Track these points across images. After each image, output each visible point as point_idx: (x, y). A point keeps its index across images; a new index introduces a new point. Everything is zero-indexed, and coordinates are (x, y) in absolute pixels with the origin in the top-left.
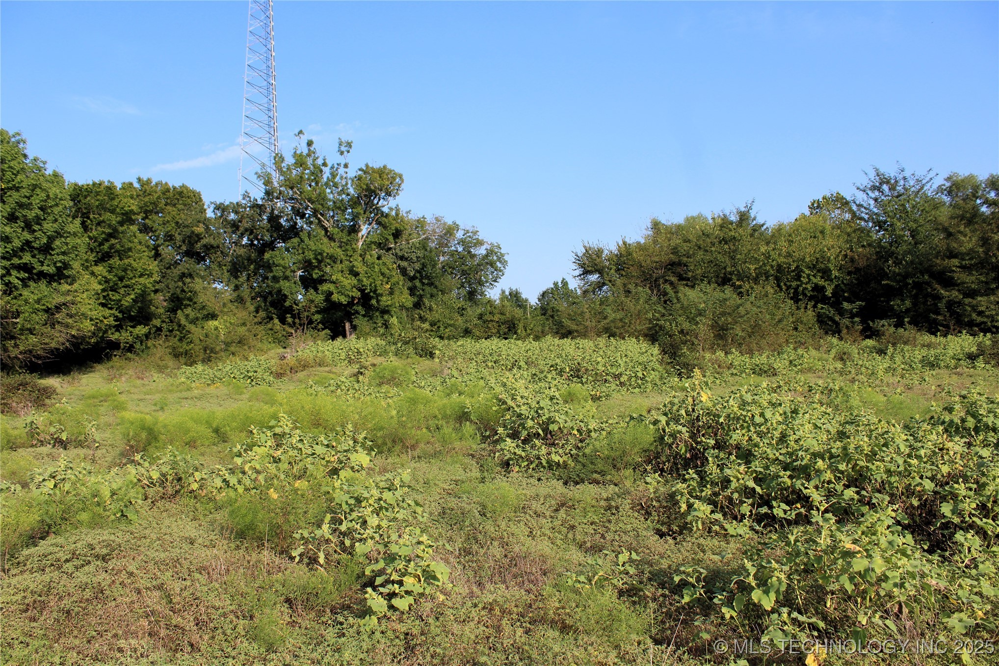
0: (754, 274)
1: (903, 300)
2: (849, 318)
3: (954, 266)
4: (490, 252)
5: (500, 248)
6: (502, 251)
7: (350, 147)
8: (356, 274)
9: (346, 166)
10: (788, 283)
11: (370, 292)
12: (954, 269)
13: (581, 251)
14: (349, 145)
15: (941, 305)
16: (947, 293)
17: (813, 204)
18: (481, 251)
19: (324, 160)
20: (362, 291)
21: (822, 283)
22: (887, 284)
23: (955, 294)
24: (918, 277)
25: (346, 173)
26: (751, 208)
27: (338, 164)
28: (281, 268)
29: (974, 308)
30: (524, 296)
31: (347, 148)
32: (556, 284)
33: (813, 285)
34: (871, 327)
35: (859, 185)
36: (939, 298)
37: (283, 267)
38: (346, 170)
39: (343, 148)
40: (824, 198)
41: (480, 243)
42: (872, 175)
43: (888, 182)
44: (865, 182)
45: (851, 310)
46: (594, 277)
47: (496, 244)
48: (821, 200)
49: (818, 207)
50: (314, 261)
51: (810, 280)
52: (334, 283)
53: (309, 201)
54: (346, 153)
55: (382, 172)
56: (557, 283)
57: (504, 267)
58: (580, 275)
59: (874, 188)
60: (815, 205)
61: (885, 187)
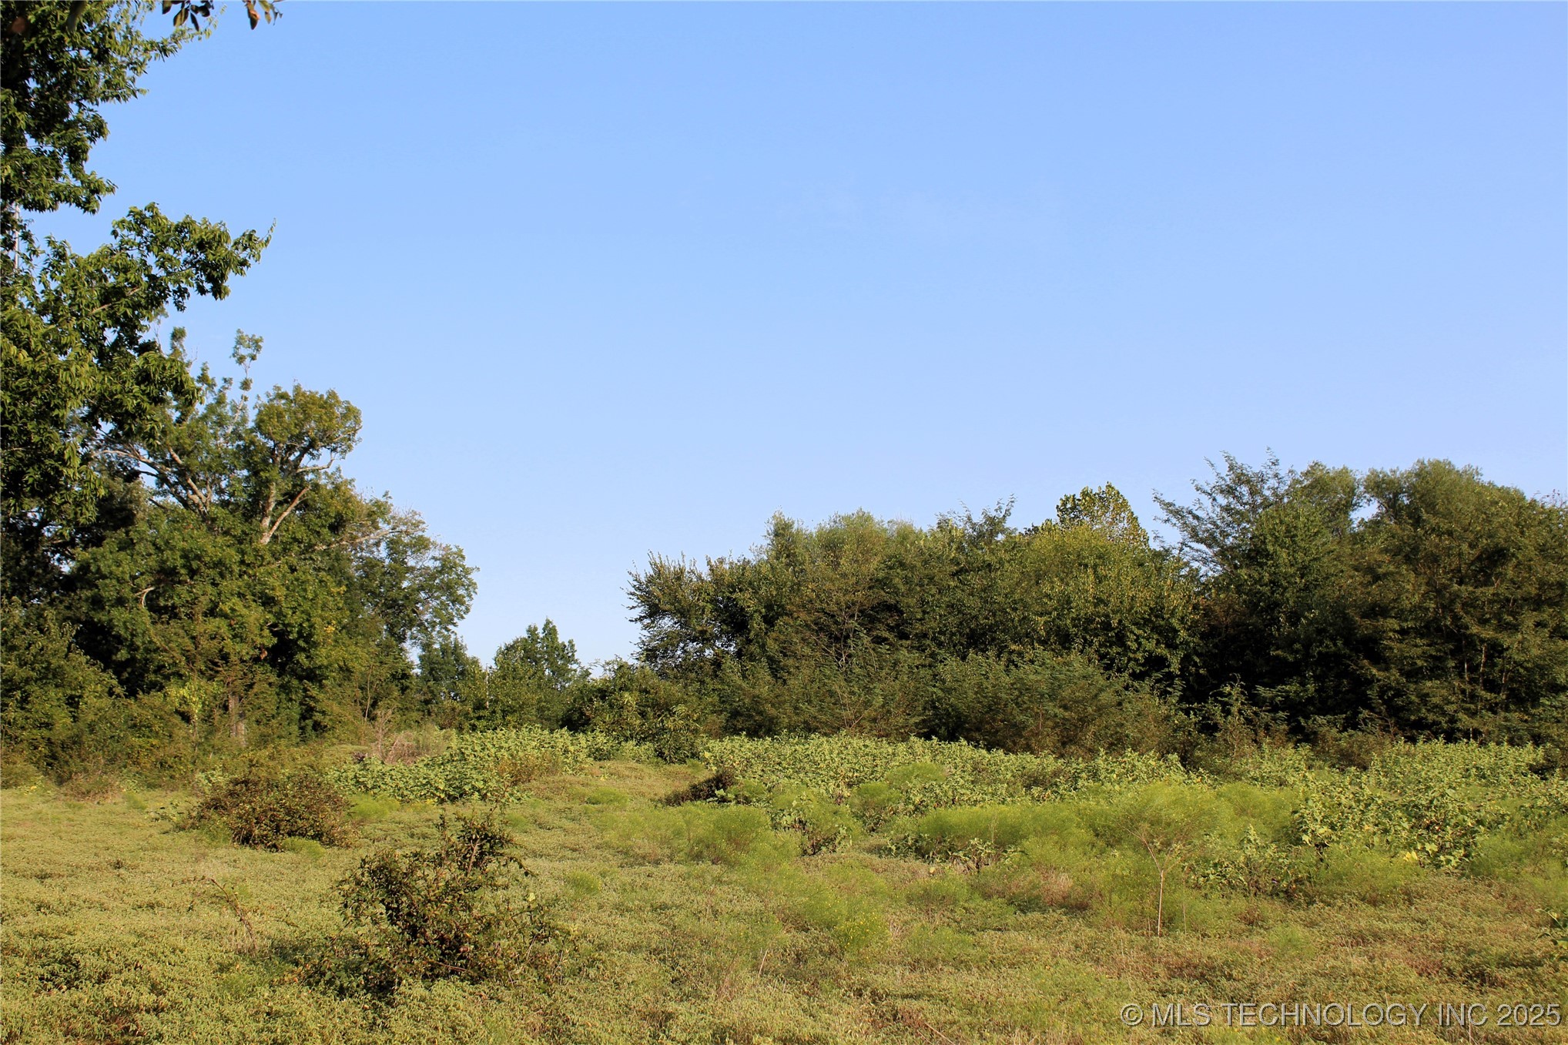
0: (1043, 633)
1: (1303, 684)
2: (1269, 711)
3: (1391, 630)
4: (448, 564)
5: (463, 557)
6: (467, 563)
7: (258, 348)
8: (268, 601)
9: (246, 385)
10: (1103, 650)
11: (298, 639)
12: (1391, 634)
13: (645, 571)
14: (256, 344)
15: (1372, 693)
16: (1382, 673)
17: (1064, 504)
18: (428, 561)
19: (203, 370)
20: (281, 635)
21: (1162, 651)
22: (1277, 657)
23: (1394, 676)
24: (1327, 646)
25: (246, 399)
26: (1008, 513)
27: (225, 380)
28: (114, 582)
29: (1424, 697)
30: (469, 654)
31: (250, 351)
32: (532, 631)
33: (1146, 654)
34: (1304, 727)
35: (1202, 483)
36: (1370, 682)
37: (118, 581)
38: (245, 393)
39: (243, 351)
40: (1085, 494)
41: (421, 545)
42: (1224, 469)
43: (1248, 482)
44: (1209, 480)
45: (1272, 699)
46: (667, 623)
47: (454, 550)
48: (1078, 496)
49: (1073, 508)
50: (183, 571)
51: (1140, 644)
52: (226, 616)
53: (176, 451)
54: (248, 359)
55: (327, 404)
56: (536, 629)
57: (470, 596)
58: (641, 619)
59: (1229, 491)
60: (1069, 506)
61: (1244, 489)
